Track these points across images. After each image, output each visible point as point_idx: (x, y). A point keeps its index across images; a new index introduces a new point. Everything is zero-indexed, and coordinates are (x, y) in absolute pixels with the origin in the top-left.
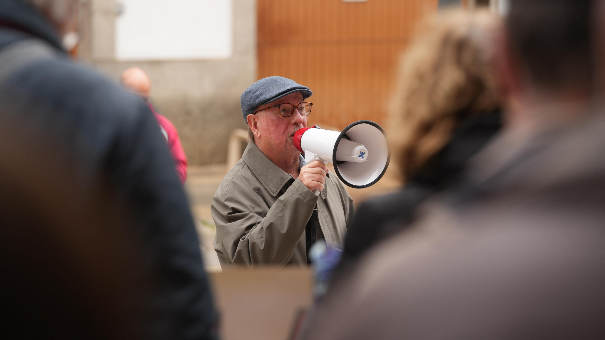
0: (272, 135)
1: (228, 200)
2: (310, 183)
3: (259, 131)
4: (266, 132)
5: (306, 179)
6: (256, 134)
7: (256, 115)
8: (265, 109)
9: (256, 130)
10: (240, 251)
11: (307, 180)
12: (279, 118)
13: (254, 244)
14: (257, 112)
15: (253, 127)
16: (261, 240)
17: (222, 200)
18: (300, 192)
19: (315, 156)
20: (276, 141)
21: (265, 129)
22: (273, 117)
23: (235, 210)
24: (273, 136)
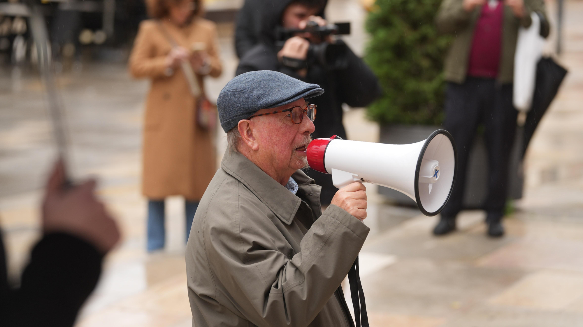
0: (276, 147)
1: (244, 230)
2: (357, 211)
3: (255, 141)
4: (267, 143)
5: (351, 208)
6: (252, 146)
7: (252, 120)
8: (267, 114)
9: (251, 139)
10: (274, 303)
11: (353, 209)
12: (287, 125)
13: (292, 293)
14: (254, 116)
15: (246, 137)
16: (300, 288)
17: (237, 231)
18: (347, 224)
19: (354, 177)
20: (281, 155)
21: (266, 139)
22: (279, 124)
23: (257, 246)
24: (277, 149)
